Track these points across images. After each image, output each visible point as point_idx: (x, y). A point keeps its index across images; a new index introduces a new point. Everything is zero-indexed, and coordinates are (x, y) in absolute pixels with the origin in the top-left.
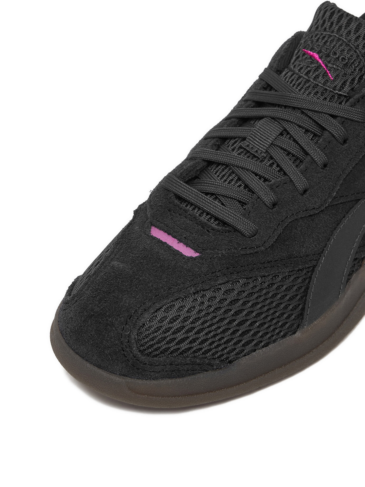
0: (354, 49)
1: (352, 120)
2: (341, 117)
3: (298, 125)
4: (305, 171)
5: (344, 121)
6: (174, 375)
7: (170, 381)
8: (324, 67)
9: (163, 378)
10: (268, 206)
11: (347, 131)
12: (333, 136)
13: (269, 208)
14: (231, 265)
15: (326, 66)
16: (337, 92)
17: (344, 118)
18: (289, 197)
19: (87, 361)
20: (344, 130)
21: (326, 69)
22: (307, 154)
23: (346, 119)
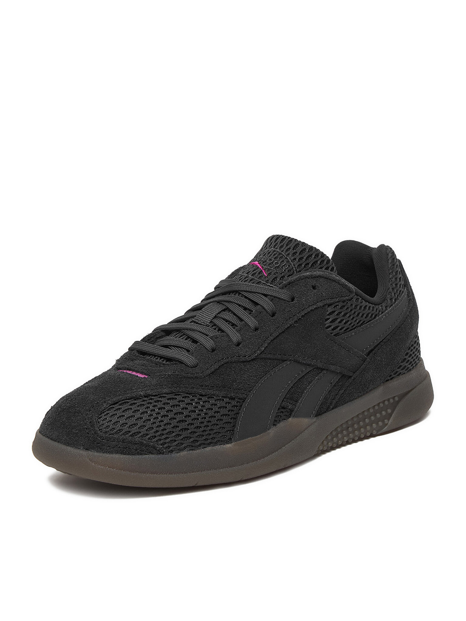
0: (286, 256)
1: (279, 299)
2: (271, 296)
3: (238, 304)
4: (240, 331)
5: (273, 298)
6: (125, 452)
7: (122, 456)
8: (261, 268)
9: (117, 452)
10: (207, 350)
11: (275, 306)
12: (264, 308)
13: (208, 351)
14: (175, 383)
15: (263, 267)
16: (269, 284)
17: (273, 296)
18: (225, 345)
19: (58, 442)
20: (273, 304)
21: (262, 269)
22: (241, 320)
23: (275, 297)
